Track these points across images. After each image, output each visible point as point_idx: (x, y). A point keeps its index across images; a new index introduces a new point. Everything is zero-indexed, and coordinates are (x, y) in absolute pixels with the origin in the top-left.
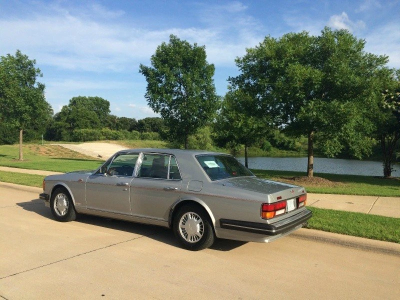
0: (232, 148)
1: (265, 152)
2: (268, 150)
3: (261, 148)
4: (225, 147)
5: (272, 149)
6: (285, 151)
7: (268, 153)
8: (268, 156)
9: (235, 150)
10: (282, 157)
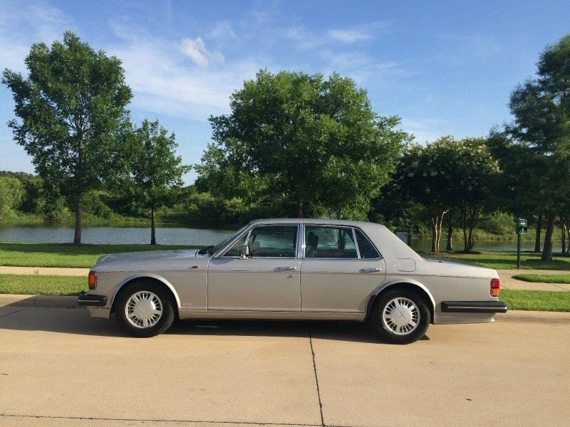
0: (45, 214)
1: (100, 220)
2: (106, 216)
3: (95, 214)
4: (34, 212)
5: (112, 215)
6: (132, 219)
7: (106, 221)
8: (106, 225)
9: (51, 217)
10: (127, 226)
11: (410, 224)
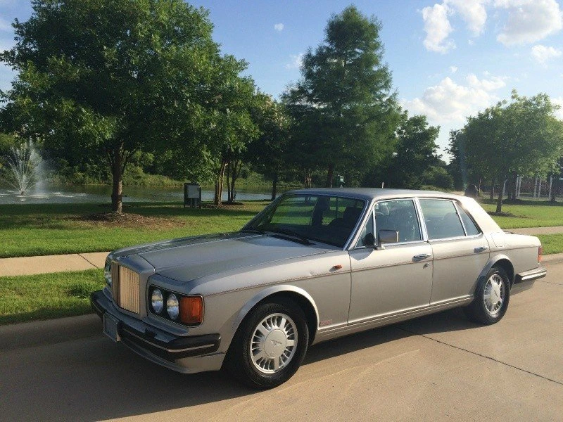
11: (98, 170)
